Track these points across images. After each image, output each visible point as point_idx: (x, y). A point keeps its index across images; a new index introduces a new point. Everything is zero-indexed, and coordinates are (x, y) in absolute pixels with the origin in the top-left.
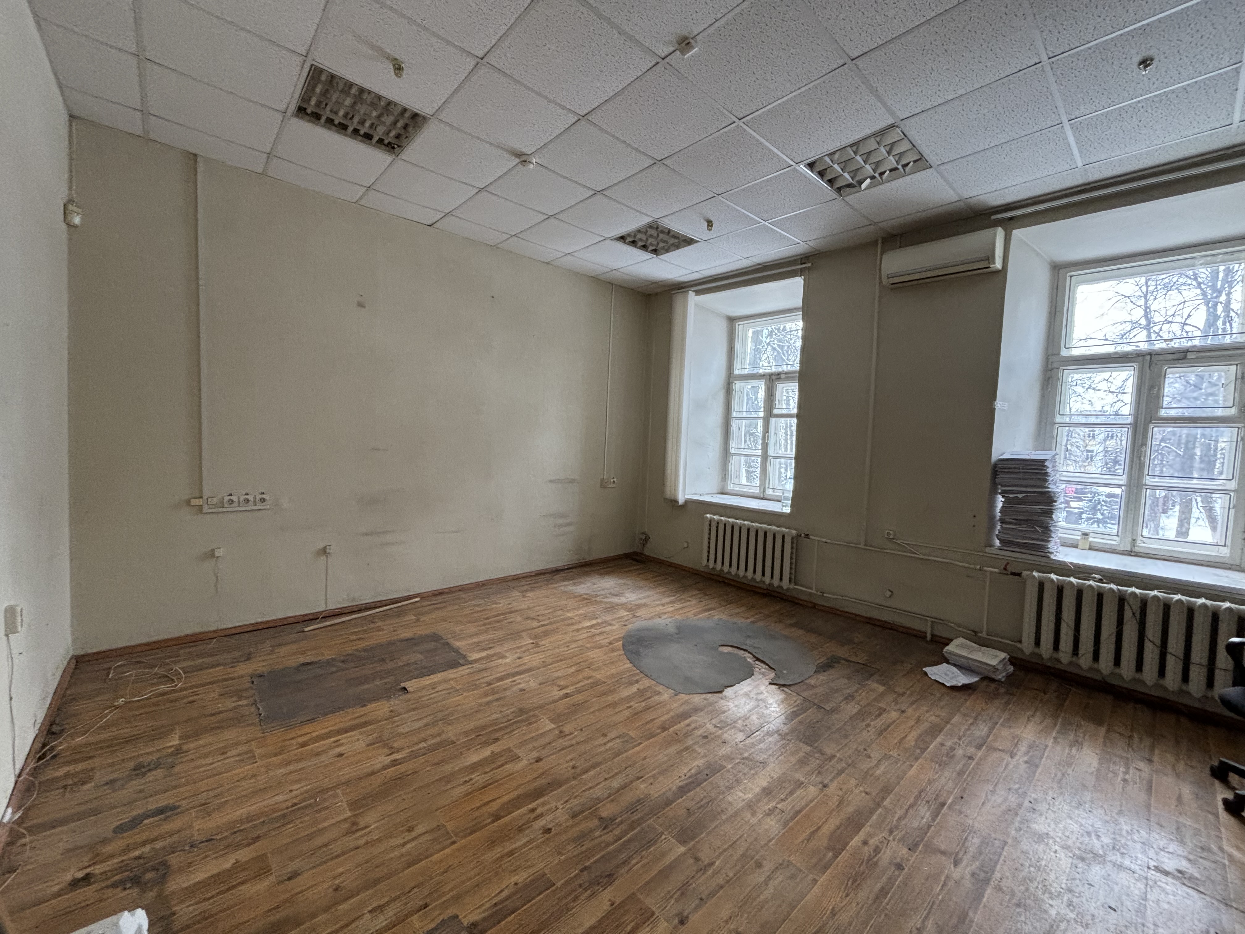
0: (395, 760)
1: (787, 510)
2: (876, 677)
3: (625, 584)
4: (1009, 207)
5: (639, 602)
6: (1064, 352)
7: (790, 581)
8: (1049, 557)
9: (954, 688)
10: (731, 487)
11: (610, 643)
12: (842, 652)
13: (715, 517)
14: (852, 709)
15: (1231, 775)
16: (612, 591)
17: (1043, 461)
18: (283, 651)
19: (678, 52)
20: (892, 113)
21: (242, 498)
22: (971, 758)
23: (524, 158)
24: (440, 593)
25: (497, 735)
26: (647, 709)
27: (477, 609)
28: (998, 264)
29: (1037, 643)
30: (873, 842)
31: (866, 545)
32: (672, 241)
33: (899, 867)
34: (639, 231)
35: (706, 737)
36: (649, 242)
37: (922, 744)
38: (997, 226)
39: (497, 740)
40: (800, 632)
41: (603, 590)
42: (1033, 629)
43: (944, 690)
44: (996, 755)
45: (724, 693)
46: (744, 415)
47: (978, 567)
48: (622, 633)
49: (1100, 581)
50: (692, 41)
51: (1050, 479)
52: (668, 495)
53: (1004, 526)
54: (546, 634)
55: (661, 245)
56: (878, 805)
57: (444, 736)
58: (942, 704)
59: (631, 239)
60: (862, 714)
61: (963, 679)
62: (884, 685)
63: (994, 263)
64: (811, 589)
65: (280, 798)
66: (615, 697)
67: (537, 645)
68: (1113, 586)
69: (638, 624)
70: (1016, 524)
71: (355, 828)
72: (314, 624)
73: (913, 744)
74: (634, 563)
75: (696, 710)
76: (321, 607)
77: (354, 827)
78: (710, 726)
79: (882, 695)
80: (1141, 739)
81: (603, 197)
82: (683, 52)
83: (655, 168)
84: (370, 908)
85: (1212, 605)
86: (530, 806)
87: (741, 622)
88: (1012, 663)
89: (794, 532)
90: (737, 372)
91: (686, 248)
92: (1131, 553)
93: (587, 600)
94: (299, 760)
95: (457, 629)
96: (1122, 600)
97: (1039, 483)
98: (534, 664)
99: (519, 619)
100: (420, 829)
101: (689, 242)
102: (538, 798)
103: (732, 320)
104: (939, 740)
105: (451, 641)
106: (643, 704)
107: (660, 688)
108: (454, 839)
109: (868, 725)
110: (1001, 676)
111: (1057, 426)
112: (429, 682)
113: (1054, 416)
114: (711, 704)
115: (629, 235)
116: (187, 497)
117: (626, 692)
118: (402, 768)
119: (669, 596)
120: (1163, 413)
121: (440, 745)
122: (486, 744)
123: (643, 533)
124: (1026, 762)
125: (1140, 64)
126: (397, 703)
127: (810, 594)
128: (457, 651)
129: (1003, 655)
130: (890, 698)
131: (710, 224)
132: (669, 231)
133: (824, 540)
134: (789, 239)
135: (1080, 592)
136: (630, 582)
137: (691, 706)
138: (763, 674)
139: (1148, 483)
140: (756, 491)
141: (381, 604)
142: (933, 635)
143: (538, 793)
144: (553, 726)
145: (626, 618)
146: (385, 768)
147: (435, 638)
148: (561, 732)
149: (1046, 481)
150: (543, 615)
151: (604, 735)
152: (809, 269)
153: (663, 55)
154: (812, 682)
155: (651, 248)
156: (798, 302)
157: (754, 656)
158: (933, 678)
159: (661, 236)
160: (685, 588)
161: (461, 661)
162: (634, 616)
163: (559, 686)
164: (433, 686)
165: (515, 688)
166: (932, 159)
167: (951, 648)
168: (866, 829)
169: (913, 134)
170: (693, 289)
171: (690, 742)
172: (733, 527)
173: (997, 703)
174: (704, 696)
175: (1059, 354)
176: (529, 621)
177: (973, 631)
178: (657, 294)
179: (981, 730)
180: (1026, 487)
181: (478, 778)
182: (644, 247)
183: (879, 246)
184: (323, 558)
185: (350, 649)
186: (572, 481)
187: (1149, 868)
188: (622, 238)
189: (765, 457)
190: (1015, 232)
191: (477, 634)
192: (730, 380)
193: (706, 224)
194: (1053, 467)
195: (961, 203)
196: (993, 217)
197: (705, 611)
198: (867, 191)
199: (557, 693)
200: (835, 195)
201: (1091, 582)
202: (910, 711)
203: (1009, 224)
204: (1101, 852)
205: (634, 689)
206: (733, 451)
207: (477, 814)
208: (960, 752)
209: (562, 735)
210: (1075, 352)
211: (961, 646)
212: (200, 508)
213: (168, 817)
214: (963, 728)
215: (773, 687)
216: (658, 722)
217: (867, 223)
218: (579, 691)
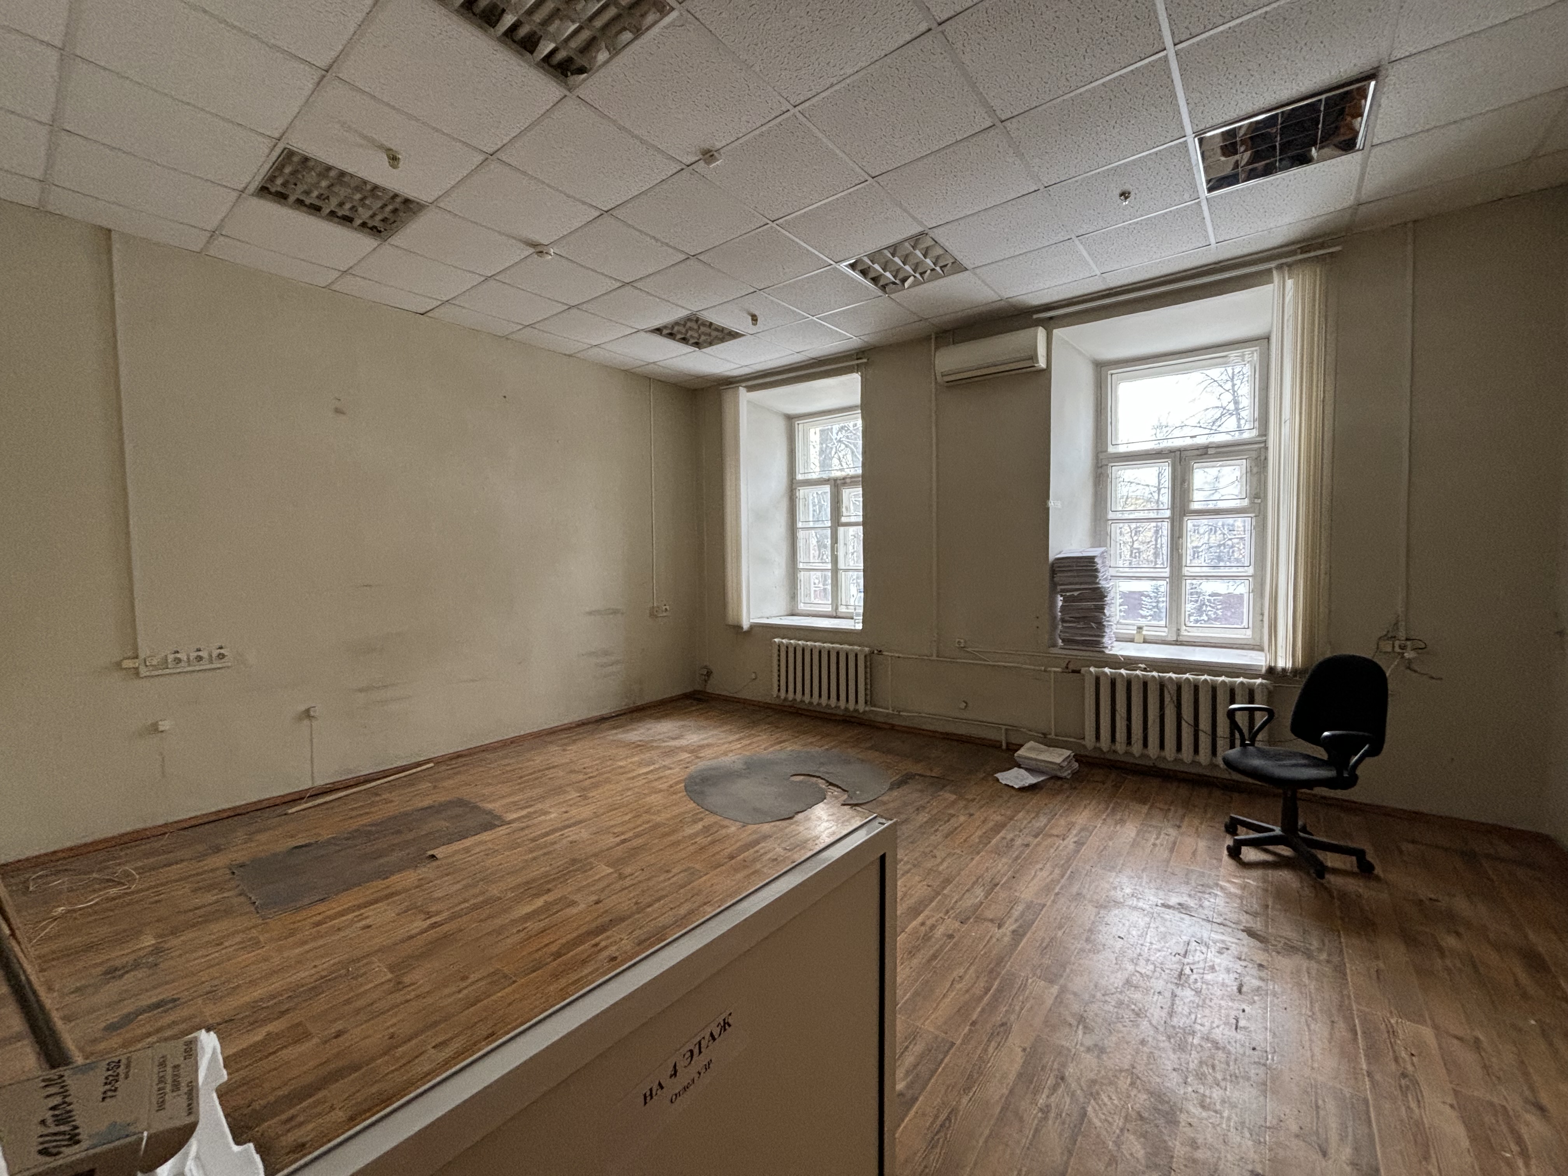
0: (435, 923)
1: (859, 627)
2: (948, 788)
3: (683, 726)
4: (1048, 307)
5: (702, 743)
6: (1111, 449)
7: (866, 703)
8: (1103, 652)
9: (1022, 789)
10: (801, 607)
11: (671, 786)
12: (917, 769)
13: (784, 641)
14: (923, 817)
15: (1239, 827)
16: (670, 734)
17: (1093, 558)
18: (263, 837)
19: (702, 163)
20: (921, 223)
21: (193, 655)
22: (1027, 845)
23: (539, 249)
24: (458, 756)
25: (550, 886)
26: (713, 842)
27: (508, 768)
28: (1042, 364)
29: (1098, 738)
30: (929, 923)
31: (938, 656)
32: (714, 334)
33: (951, 937)
34: (677, 323)
35: (776, 859)
36: (688, 335)
37: (986, 839)
38: (1037, 325)
39: (549, 890)
40: (877, 754)
41: (660, 734)
42: (1094, 725)
43: (1013, 792)
44: (1049, 841)
45: (795, 819)
46: (811, 525)
47: (1043, 668)
48: (684, 775)
49: (1145, 670)
50: (715, 154)
51: (1100, 575)
52: (731, 620)
53: (1065, 625)
54: (596, 786)
55: (703, 338)
56: (938, 894)
57: (488, 895)
58: (1009, 804)
59: (668, 331)
60: (933, 821)
61: (1031, 780)
62: (955, 793)
63: (1037, 362)
64: (888, 709)
65: (303, 974)
66: (678, 836)
67: (586, 798)
68: (1155, 674)
69: (702, 765)
70: (1074, 622)
71: (401, 986)
72: (300, 804)
73: (977, 840)
74: (695, 703)
75: (765, 837)
76: (306, 784)
77: (399, 985)
78: (779, 850)
79: (954, 803)
80: (1176, 812)
81: (632, 289)
82: (708, 163)
83: (688, 262)
84: (434, 1044)
85: (1230, 682)
86: (593, 942)
87: (815, 750)
88: (1076, 761)
89: (867, 649)
90: (799, 477)
91: (731, 342)
92: (1178, 643)
93: (641, 747)
94: (314, 939)
95: (486, 791)
96: (1162, 685)
97: (1089, 580)
98: (584, 816)
99: (561, 774)
100: (473, 977)
101: (733, 335)
102: (602, 933)
103: (791, 419)
104: (1001, 834)
105: (480, 804)
106: (709, 839)
107: (726, 822)
108: (514, 979)
109: (937, 830)
110: (1066, 774)
111: (1110, 522)
112: (461, 846)
113: (1106, 513)
114: (781, 830)
115: (665, 327)
116: (118, 659)
117: (689, 831)
118: (446, 928)
119: (736, 733)
120: (1195, 506)
121: (486, 902)
122: (538, 895)
123: (706, 667)
124: (1075, 842)
125: (1121, 195)
126: (426, 871)
127: (888, 714)
128: (490, 813)
129: (1067, 753)
130: (962, 803)
131: (754, 318)
132: (711, 324)
133: (897, 655)
134: (840, 334)
135: (1129, 683)
136: (692, 724)
137: (759, 835)
138: (836, 797)
139: (1187, 574)
140: (828, 609)
141: (385, 774)
142: (1008, 744)
143: (601, 929)
144: (611, 870)
145: (687, 760)
146: (422, 932)
147: (461, 803)
148: (620, 874)
149: (1096, 577)
150: (591, 767)
151: (668, 871)
152: (866, 364)
153: (688, 163)
154: (885, 798)
155: (692, 341)
156: (857, 399)
157: (827, 782)
158: (1004, 782)
159: (703, 329)
160: (754, 724)
161: (496, 823)
162: (698, 757)
163: (614, 833)
164: (467, 850)
165: (564, 841)
166: (966, 263)
167: (1021, 752)
168: (926, 913)
169: (942, 240)
170: (744, 385)
171: (758, 866)
172: (803, 650)
173: (1059, 798)
174: (773, 824)
175: (1106, 451)
176: (573, 776)
177: (1043, 734)
178: (702, 389)
179: (1043, 820)
180: (1081, 584)
181: (533, 926)
182: (684, 340)
183: (933, 341)
184: (306, 722)
185: (355, 825)
186: (615, 612)
187: (1157, 905)
188: (658, 331)
189: (835, 570)
190: (1056, 332)
191: (510, 795)
192: (793, 486)
193: (750, 318)
194: (1103, 563)
195: (1003, 303)
196: (1035, 316)
197: (775, 744)
198: (910, 290)
199: (612, 840)
200: (880, 293)
201: (1138, 672)
202: (977, 814)
203: (1049, 324)
204: (1122, 900)
205: (700, 826)
206: (801, 566)
207: (537, 956)
208: (1018, 842)
209: (622, 877)
210: (1122, 449)
211: (1031, 749)
212: (136, 672)
213: (168, 1010)
214: (1025, 822)
215: (846, 807)
216: (726, 852)
217: (916, 319)
218: (637, 836)
